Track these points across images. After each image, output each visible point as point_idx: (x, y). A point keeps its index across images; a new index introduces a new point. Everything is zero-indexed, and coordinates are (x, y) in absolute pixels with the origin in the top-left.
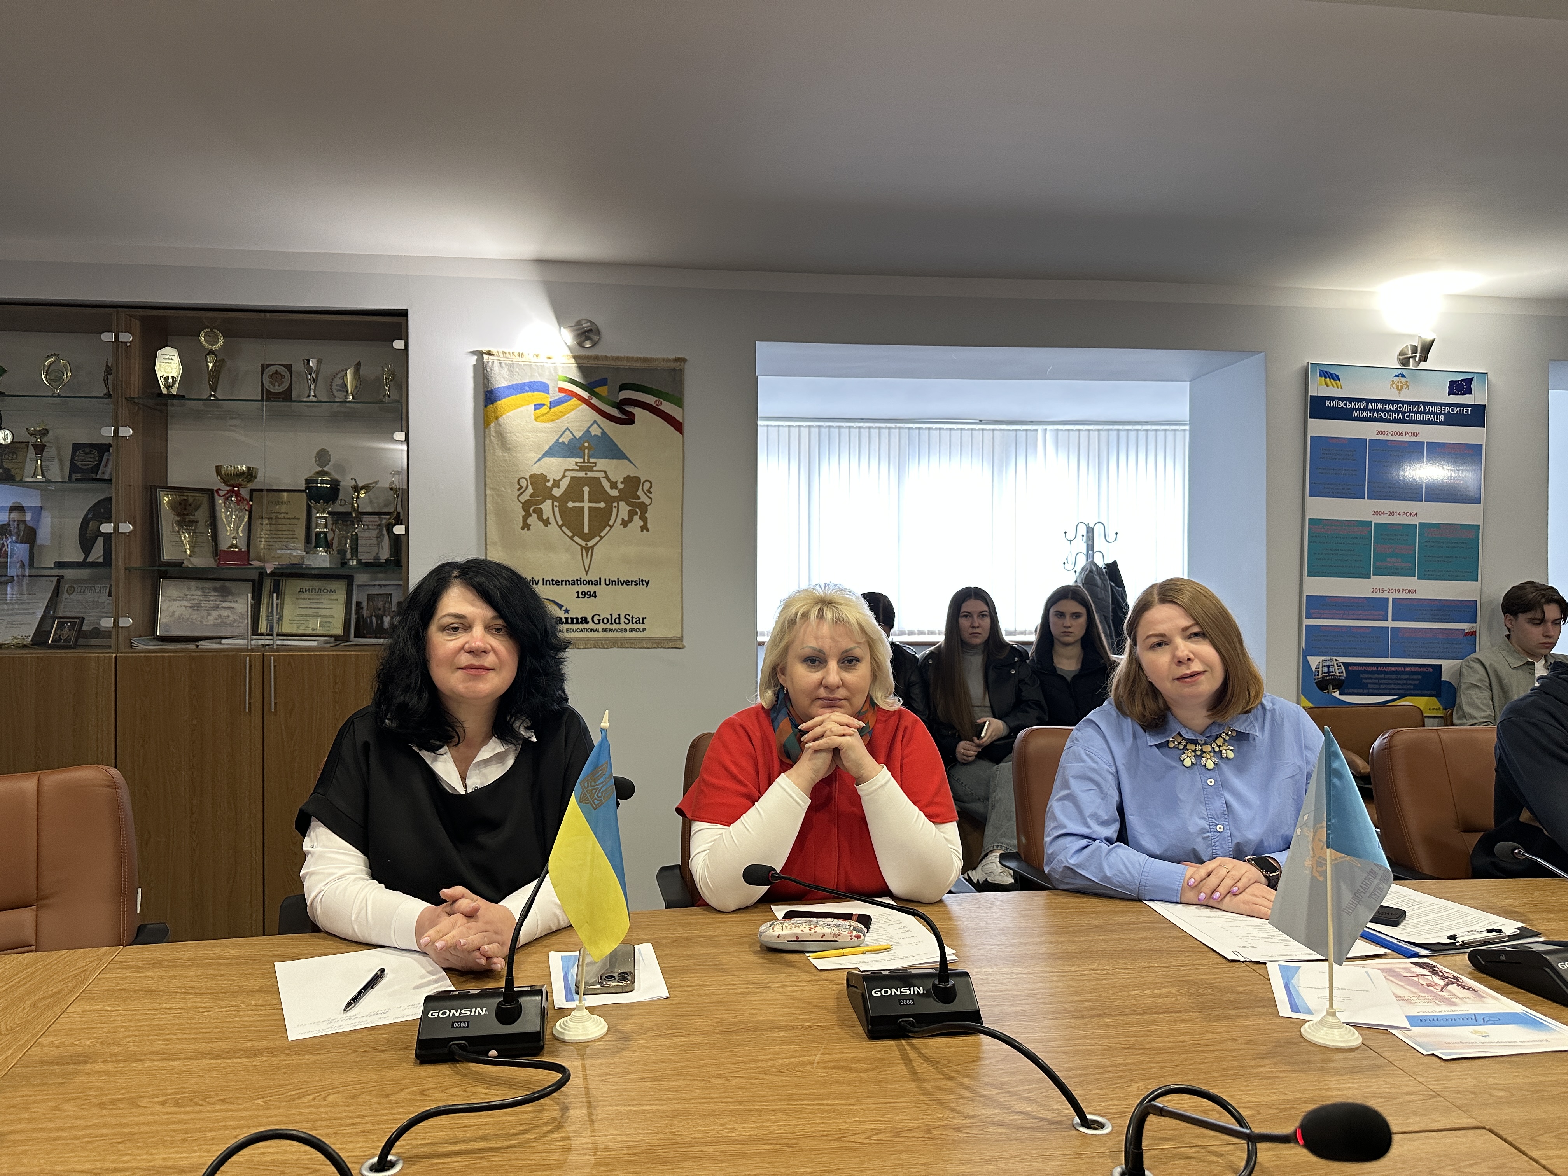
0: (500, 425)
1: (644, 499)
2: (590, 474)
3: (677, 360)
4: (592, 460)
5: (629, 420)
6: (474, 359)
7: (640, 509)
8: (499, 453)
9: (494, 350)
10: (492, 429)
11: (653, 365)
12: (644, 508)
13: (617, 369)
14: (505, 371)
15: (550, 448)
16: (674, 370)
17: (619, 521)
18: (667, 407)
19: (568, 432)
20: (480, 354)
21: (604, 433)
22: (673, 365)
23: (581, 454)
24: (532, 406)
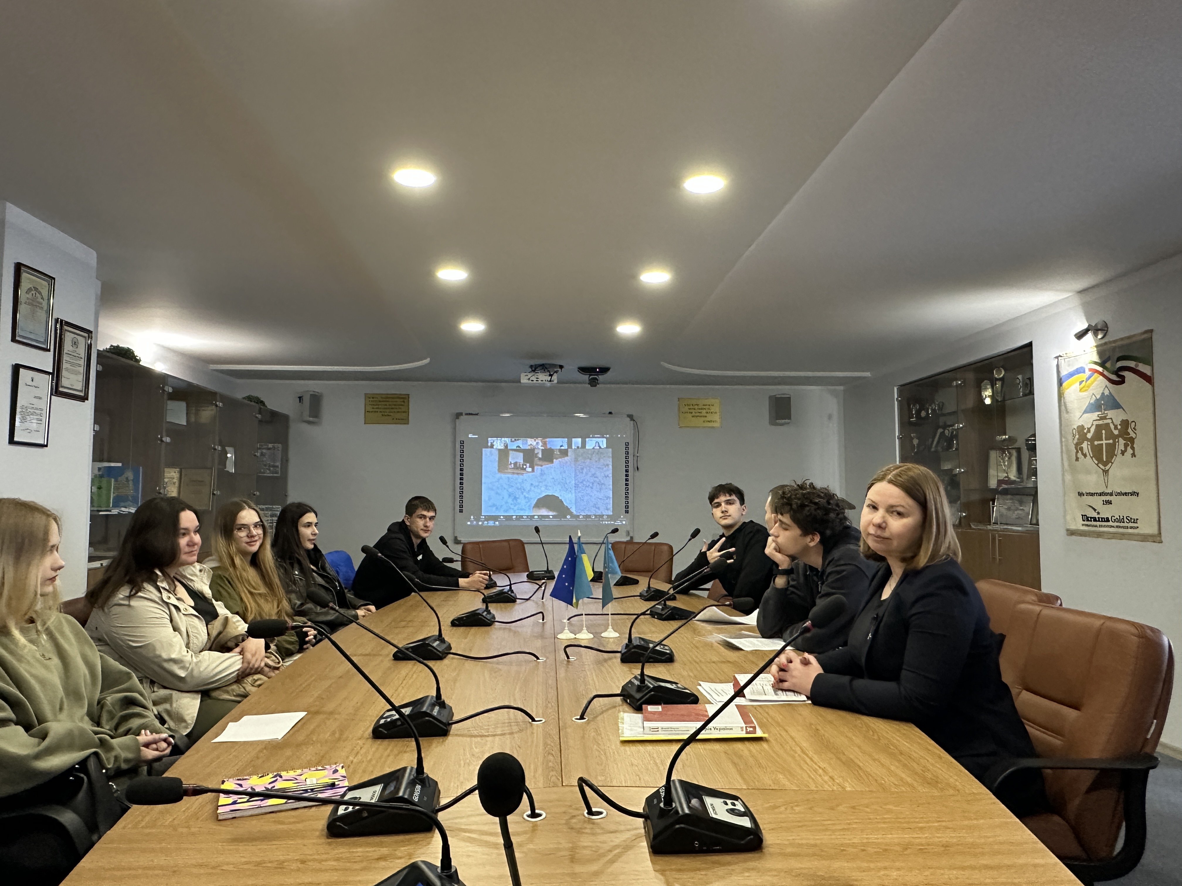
0: (1065, 398)
1: (1132, 435)
2: (1106, 421)
3: (1146, 332)
4: (1106, 412)
5: (1122, 381)
6: (1055, 362)
7: (1130, 441)
8: (1065, 415)
10: (1063, 400)
11: (1134, 339)
12: (1132, 440)
13: (1115, 348)
14: (1066, 365)
15: (1086, 408)
16: (1147, 339)
17: (1120, 452)
18: (1143, 367)
19: (1094, 396)
20: (1057, 357)
22: (1146, 336)
23: (1100, 409)
24: (1078, 383)
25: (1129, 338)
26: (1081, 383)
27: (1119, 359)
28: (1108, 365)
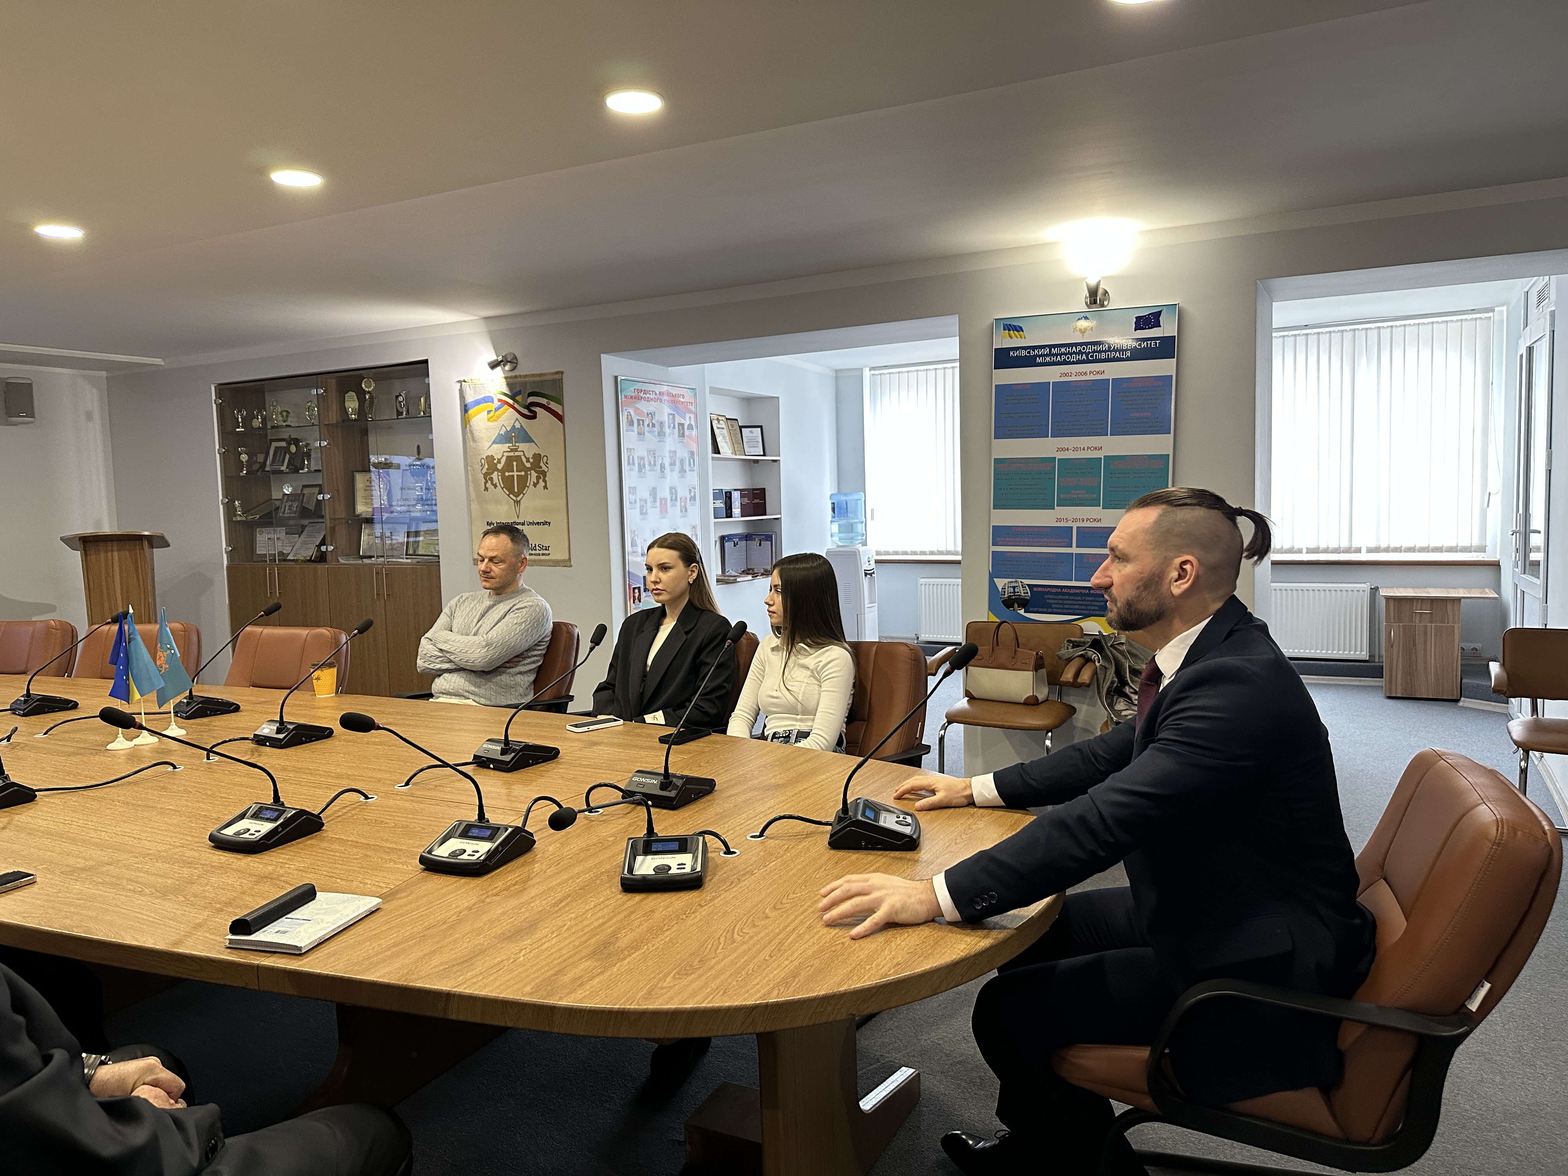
0: (471, 426)
1: (544, 468)
2: (516, 454)
3: (557, 373)
4: (517, 444)
5: (533, 416)
6: (458, 386)
7: (542, 475)
8: (471, 443)
9: (467, 379)
10: (468, 428)
11: (545, 378)
12: (544, 474)
13: (527, 383)
14: (473, 391)
15: (495, 439)
16: (557, 380)
17: (532, 483)
18: (553, 406)
19: (504, 427)
20: (460, 382)
21: (521, 426)
22: (556, 376)
23: (511, 441)
24: (486, 412)
25: (540, 375)
26: (489, 412)
27: (530, 395)
28: (519, 398)
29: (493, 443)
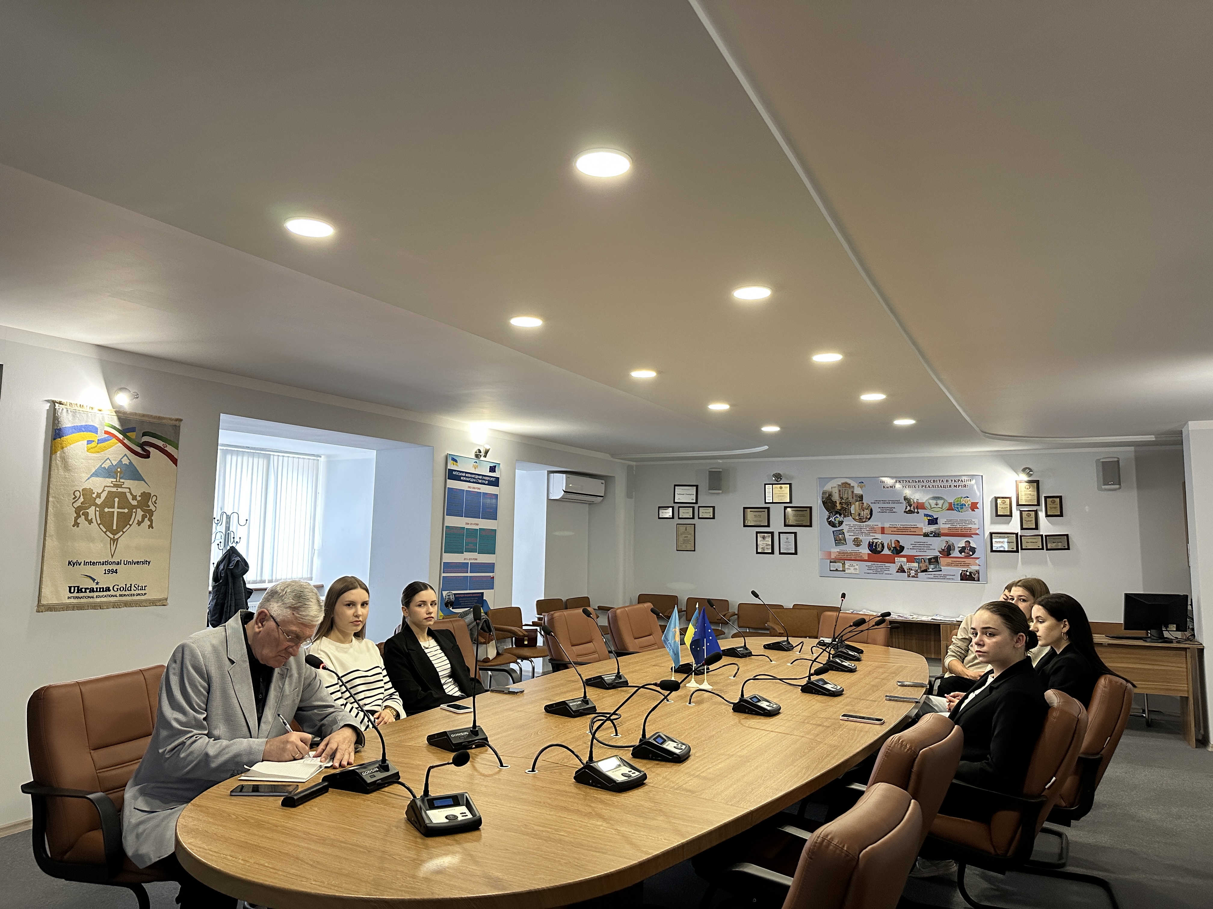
0: (64, 453)
1: (152, 507)
2: (120, 490)
3: (177, 420)
4: (121, 480)
5: (147, 456)
6: (47, 406)
7: (149, 514)
8: (61, 472)
9: (63, 401)
10: (58, 455)
11: (163, 421)
12: (151, 513)
13: (142, 422)
14: (70, 417)
15: (96, 471)
16: (175, 426)
17: (136, 521)
18: (169, 449)
19: (108, 461)
20: (54, 402)
21: (131, 463)
22: (174, 423)
23: (115, 476)
24: (86, 442)
26: (89, 442)
27: (144, 434)
29: (92, 476)
